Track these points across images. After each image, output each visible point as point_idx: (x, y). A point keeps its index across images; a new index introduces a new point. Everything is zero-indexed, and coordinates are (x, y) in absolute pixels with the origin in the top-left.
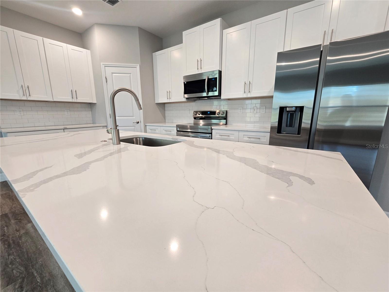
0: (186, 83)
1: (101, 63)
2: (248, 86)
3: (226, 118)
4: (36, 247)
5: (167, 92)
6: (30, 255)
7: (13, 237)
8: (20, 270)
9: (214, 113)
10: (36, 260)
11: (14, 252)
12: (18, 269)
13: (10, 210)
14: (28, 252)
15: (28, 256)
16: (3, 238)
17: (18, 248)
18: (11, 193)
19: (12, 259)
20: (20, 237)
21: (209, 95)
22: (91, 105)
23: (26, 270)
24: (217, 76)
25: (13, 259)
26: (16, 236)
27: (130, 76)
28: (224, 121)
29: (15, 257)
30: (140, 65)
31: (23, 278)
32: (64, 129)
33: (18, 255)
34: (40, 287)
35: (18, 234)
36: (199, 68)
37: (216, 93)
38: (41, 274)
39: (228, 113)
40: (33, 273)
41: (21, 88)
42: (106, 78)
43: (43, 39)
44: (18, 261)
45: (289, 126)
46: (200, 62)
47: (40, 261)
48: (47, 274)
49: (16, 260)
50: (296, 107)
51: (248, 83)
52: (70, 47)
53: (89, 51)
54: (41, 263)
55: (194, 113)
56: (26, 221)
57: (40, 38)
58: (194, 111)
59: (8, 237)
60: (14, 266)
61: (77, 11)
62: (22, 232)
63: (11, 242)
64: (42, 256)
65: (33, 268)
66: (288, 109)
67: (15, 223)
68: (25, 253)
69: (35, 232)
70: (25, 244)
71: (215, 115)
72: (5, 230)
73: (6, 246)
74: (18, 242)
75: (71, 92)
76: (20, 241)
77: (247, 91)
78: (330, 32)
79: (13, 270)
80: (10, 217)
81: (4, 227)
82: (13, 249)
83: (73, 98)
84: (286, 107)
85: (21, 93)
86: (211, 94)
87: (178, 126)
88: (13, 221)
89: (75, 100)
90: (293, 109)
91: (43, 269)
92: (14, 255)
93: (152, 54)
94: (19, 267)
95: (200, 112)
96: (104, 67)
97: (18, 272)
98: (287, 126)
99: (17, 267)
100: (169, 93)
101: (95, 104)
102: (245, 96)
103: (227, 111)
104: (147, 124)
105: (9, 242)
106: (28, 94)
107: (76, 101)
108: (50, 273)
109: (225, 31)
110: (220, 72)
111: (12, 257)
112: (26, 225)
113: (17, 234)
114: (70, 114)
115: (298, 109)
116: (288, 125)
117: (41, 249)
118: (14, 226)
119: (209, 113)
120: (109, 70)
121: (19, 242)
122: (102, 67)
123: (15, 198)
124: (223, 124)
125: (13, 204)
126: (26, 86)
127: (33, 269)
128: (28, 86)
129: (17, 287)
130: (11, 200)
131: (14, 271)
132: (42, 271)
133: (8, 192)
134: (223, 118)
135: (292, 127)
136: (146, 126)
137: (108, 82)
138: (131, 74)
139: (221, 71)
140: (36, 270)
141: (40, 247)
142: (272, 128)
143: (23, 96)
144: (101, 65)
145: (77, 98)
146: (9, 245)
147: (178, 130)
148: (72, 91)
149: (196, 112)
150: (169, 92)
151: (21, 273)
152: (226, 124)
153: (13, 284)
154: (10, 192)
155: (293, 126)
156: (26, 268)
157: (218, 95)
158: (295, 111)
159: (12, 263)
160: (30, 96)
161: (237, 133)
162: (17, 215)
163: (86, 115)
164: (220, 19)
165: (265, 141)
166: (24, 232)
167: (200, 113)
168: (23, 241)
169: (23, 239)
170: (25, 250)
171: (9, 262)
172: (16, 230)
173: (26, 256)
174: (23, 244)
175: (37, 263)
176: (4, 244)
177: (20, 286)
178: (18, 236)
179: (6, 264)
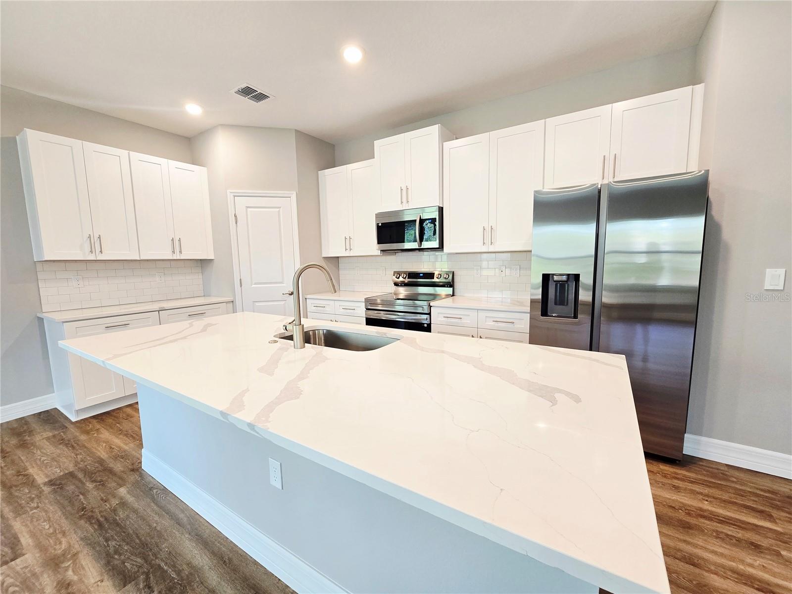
0: (380, 225)
1: (228, 191)
2: (489, 233)
3: (451, 285)
4: (150, 526)
5: (346, 238)
6: (143, 539)
7: (100, 512)
8: (136, 562)
9: (431, 275)
10: (157, 546)
11: (114, 535)
12: (132, 560)
13: (76, 466)
14: (137, 534)
15: (140, 540)
16: (83, 515)
17: (118, 529)
18: (64, 435)
19: (114, 546)
20: (115, 511)
21: (422, 247)
22: (203, 264)
23: (147, 562)
24: (436, 215)
25: (117, 546)
26: (106, 510)
27: (279, 211)
28: (449, 291)
30: (298, 192)
31: (147, 574)
32: (159, 311)
33: (124, 540)
34: (181, 585)
35: (108, 506)
36: (404, 200)
37: (435, 244)
38: (174, 566)
39: (455, 276)
40: (159, 565)
41: (87, 239)
42: (235, 216)
43: (129, 153)
44: (126, 548)
45: (560, 305)
46: (405, 192)
47: (165, 547)
48: (185, 567)
49: (123, 548)
50: (568, 275)
51: (488, 229)
52: (174, 164)
53: (204, 169)
54: (167, 549)
55: (394, 275)
56: (114, 484)
57: (124, 153)
58: (395, 272)
59: (92, 511)
60: (123, 557)
61: (194, 110)
62: (114, 502)
63: (101, 519)
65: (157, 558)
66: (556, 278)
67: (94, 488)
68: (134, 536)
69: (137, 502)
70: (128, 522)
71: (433, 279)
72: (82, 500)
73: (96, 527)
75: (170, 242)
76: (117, 518)
77: (488, 241)
78: (612, 158)
79: (123, 563)
80: (80, 477)
81: (78, 496)
82: (109, 531)
83: (174, 252)
84: (553, 275)
85: (87, 249)
86: (425, 245)
87: (367, 301)
88: (90, 485)
89: (177, 256)
90: (564, 278)
91: (174, 559)
92: (115, 540)
93: (318, 173)
94: (133, 558)
95: (405, 273)
96: (232, 197)
97: (133, 565)
98: (556, 304)
99: (128, 558)
100: (348, 240)
101: (211, 260)
102: (484, 249)
103: (453, 273)
104: (308, 297)
105: (98, 520)
106: (98, 250)
107: (178, 258)
108: (188, 564)
109: (448, 145)
110: (441, 210)
111: (112, 543)
112: (115, 490)
114: (165, 281)
115: (572, 278)
116: (558, 303)
117: (158, 528)
118: (95, 493)
119: (421, 275)
120: (241, 202)
121: (116, 519)
122: (230, 197)
123: (75, 443)
124: (448, 296)
125: (76, 455)
126: (96, 236)
127: (157, 560)
128: (100, 235)
129: (141, 586)
130: (70, 448)
131: (126, 564)
132: (173, 561)
133: (56, 432)
134: (447, 285)
135: (563, 305)
136: (306, 298)
137: (238, 224)
138: (281, 208)
139: (442, 208)
140: (162, 561)
141: (155, 525)
142: (533, 302)
143: (89, 254)
144: (228, 193)
145: (180, 252)
146: (100, 525)
147: (369, 307)
148: (173, 240)
149: (398, 274)
150: (348, 238)
151: (140, 567)
152: (453, 295)
153: (133, 583)
154: (62, 433)
155: (566, 304)
156: (145, 559)
157: (438, 247)
158: (567, 281)
159: (116, 552)
160: (102, 253)
161: (475, 313)
162: (93, 474)
163: (192, 281)
164: (439, 126)
165: (523, 326)
166: (117, 503)
167: (405, 275)
168: (122, 516)
169: (120, 513)
170: (131, 532)
171: (112, 550)
172: (102, 499)
173: (137, 541)
174: (124, 522)
175: (161, 550)
176: (91, 523)
177: (146, 585)
178: (110, 509)
179: (108, 554)
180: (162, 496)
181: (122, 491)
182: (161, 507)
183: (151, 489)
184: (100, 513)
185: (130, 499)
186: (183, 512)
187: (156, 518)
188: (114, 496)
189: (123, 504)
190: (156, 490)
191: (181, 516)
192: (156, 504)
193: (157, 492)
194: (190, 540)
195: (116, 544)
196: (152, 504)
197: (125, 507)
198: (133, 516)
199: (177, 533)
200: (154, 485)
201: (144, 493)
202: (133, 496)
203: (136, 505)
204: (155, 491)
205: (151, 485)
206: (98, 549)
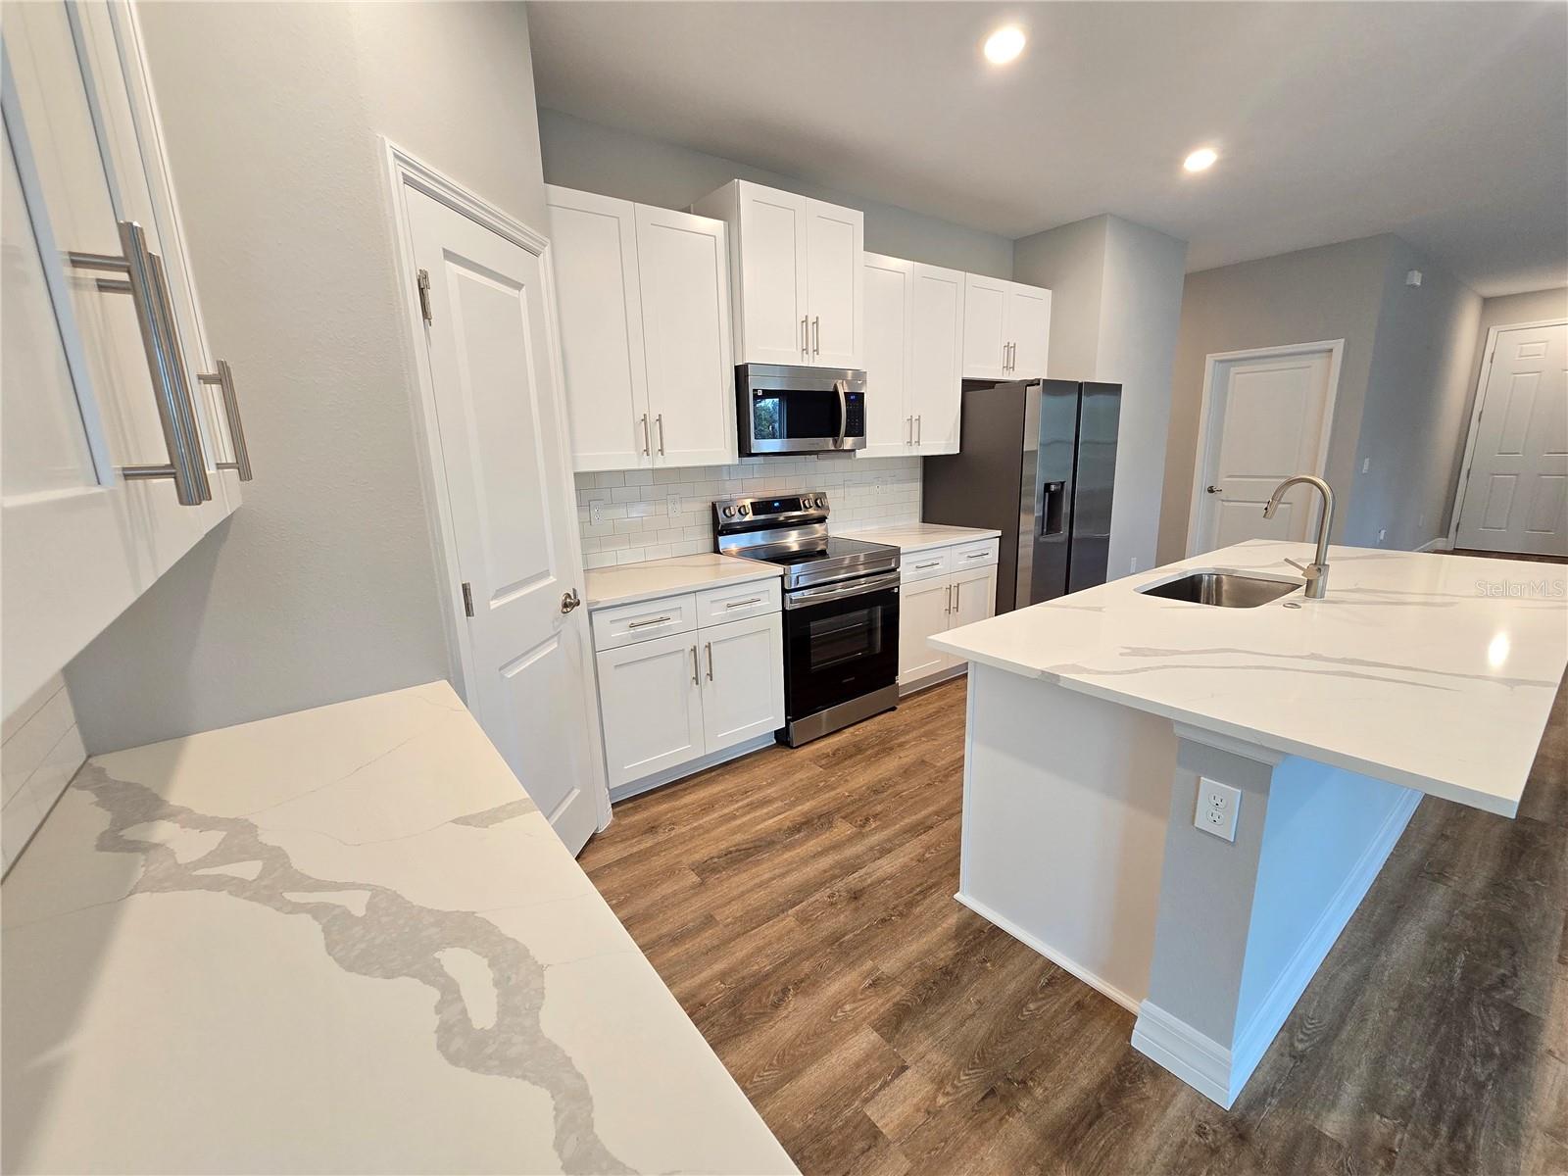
4: (1399, 1020)
6: (1432, 1021)
7: (1427, 1146)
8: (1480, 1013)
10: (1432, 993)
12: (1483, 1021)
15: (1438, 1025)
17: (1443, 1077)
19: (1483, 1064)
20: (1404, 1113)
23: (1469, 999)
26: (1414, 1136)
29: (1472, 1061)
33: (1458, 1054)
34: (1468, 945)
35: (1399, 1136)
40: (1462, 979)
44: (1471, 1043)
46: (810, 327)
47: (1425, 983)
48: (1439, 948)
49: (1474, 1047)
54: (1428, 979)
62: (1380, 1126)
63: (1444, 1130)
64: (1410, 985)
65: (1453, 987)
68: (1437, 1040)
69: (1351, 1071)
70: (1417, 1064)
71: (800, 511)
73: (1470, 1130)
74: (1428, 1096)
76: (1418, 1093)
79: (1498, 1034)
82: (1459, 1092)
91: (1436, 966)
92: (1469, 1070)
94: (1478, 1022)
97: (1489, 1017)
99: (1485, 1027)
105: (1451, 1138)
108: (1432, 945)
111: (1479, 1072)
112: (1340, 1146)
113: (1402, 1140)
117: (1395, 1004)
119: (776, 504)
121: (1424, 1095)
127: (1456, 985)
129: (1511, 991)
131: (1497, 1029)
138: (524, 289)
140: (1450, 978)
141: (1391, 1012)
146: (1459, 1123)
153: (1515, 1005)
156: (1466, 1002)
159: (1489, 1055)
166: (1378, 1117)
169: (1403, 1093)
170: (1432, 1048)
171: (1493, 1065)
172: (1390, 1166)
173: (1443, 1029)
174: (1420, 1075)
175: (1435, 986)
176: (1469, 1148)
177: (1503, 986)
178: (1405, 1126)
179: (1504, 1068)
180: (1310, 1026)
181: (1334, 1124)
182: (1343, 1019)
183: (1298, 1057)
184: (1432, 1145)
185: (1351, 1092)
186: (1333, 978)
187: (1375, 1015)
188: (1362, 1138)
189: (1373, 1101)
190: (1296, 1044)
191: (1346, 977)
192: (1339, 1029)
193: (1301, 1041)
194: (1389, 953)
195: (1475, 1063)
196: (1344, 1035)
197: (1380, 1092)
198: (1394, 1064)
199: (1386, 973)
200: (1282, 1055)
201: (1318, 1067)
202: (1339, 1088)
203: (1363, 1070)
204: (1300, 1047)
205: (1288, 1062)
206: (1509, 1095)
